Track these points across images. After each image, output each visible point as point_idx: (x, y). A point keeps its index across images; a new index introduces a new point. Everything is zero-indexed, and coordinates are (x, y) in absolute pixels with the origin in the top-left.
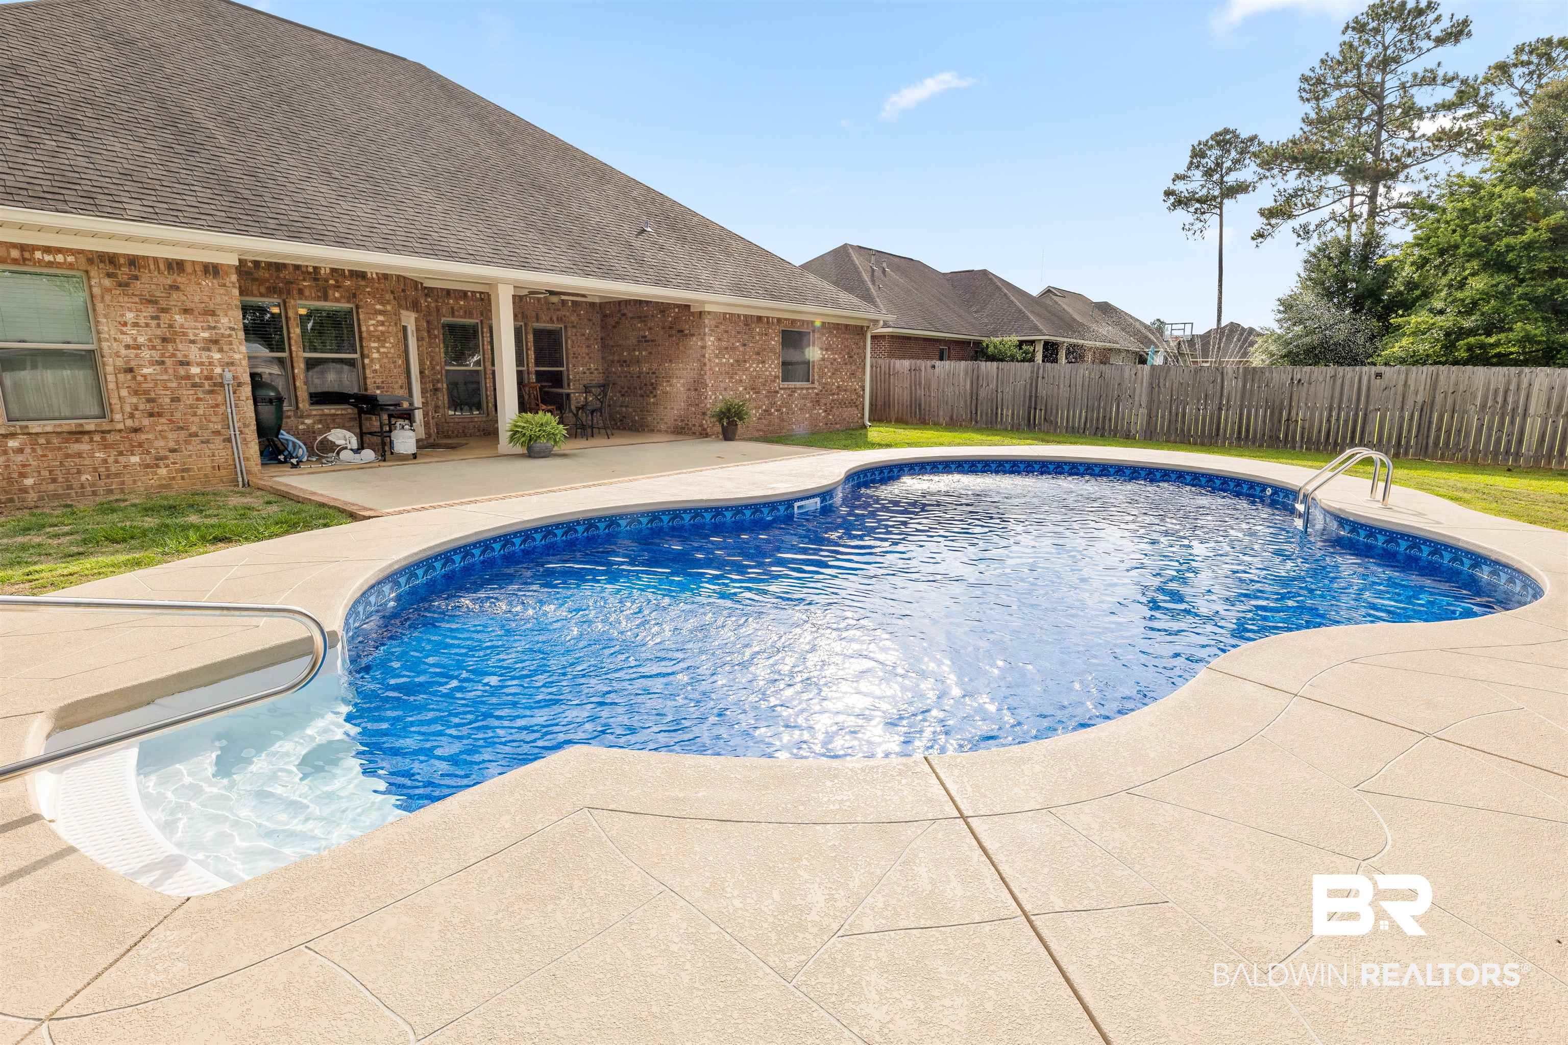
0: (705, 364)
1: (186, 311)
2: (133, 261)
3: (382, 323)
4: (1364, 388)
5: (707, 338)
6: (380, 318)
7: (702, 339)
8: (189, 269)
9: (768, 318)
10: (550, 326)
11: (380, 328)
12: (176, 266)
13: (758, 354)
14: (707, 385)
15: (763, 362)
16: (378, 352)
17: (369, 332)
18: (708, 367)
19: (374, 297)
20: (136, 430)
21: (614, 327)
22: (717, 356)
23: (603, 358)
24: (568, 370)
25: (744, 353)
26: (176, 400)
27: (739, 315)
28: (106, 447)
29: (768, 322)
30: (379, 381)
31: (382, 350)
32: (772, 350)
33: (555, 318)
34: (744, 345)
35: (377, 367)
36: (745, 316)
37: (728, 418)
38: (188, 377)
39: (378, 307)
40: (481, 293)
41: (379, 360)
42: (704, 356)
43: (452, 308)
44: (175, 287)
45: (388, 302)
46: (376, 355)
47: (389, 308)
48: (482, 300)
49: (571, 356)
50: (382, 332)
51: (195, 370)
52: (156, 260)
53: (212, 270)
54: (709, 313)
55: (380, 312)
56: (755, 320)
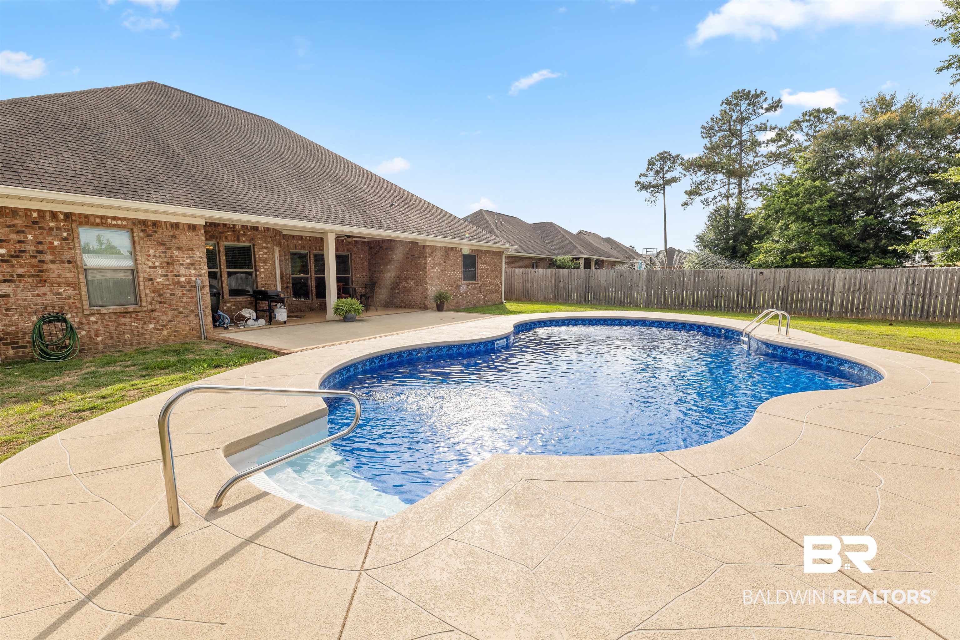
0: (426, 272)
1: (179, 249)
2: (155, 224)
3: (266, 253)
4: (754, 280)
5: (427, 259)
6: (265, 251)
7: (425, 259)
8: (181, 227)
9: (456, 248)
10: (343, 254)
11: (265, 256)
12: (176, 226)
13: (452, 266)
14: (427, 283)
15: (454, 271)
16: (264, 268)
17: (259, 257)
18: (428, 273)
19: (262, 240)
20: (153, 311)
21: (376, 254)
22: (432, 268)
23: (369, 270)
24: (352, 276)
25: (445, 266)
26: (172, 295)
27: (442, 247)
28: (138, 320)
29: (456, 250)
30: (264, 283)
31: (265, 267)
32: (458, 264)
33: (346, 249)
34: (445, 262)
35: (263, 276)
36: (445, 247)
37: (440, 300)
38: (179, 283)
39: (264, 245)
40: (310, 237)
41: (264, 272)
42: (426, 268)
43: (295, 245)
44: (174, 237)
45: (269, 242)
46: (262, 270)
47: (269, 245)
48: (310, 240)
49: (353, 269)
50: (266, 258)
51: (182, 279)
52: (165, 222)
53: (193, 228)
54: (428, 246)
55: (265, 248)
56: (450, 249)
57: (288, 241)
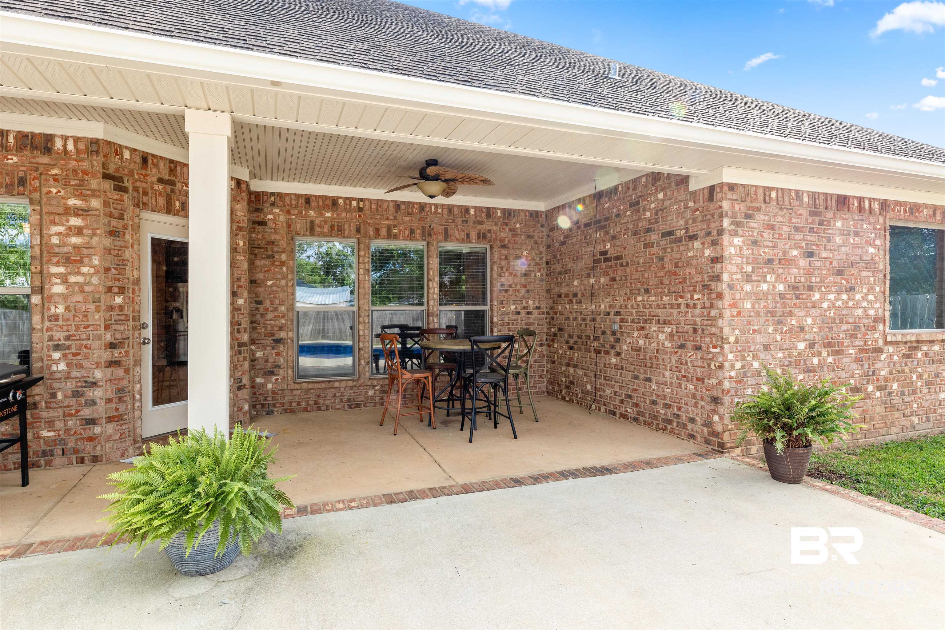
0: (720, 296)
3: (79, 231)
5: (726, 239)
6: (75, 221)
7: (714, 243)
9: (861, 200)
10: (465, 248)
11: (74, 240)
13: (839, 272)
14: (723, 340)
15: (852, 289)
16: (65, 281)
18: (727, 301)
19: (66, 185)
21: (563, 243)
22: (748, 278)
23: (548, 291)
24: (492, 310)
25: (809, 272)
27: (798, 194)
29: (861, 210)
30: (60, 335)
31: (72, 279)
32: (870, 265)
33: (473, 234)
34: (810, 255)
35: (61, 310)
36: (814, 196)
37: (787, 429)
39: (73, 202)
40: (360, 200)
41: (65, 297)
42: (718, 278)
43: (312, 222)
45: (94, 194)
46: (59, 289)
47: (95, 203)
48: (360, 210)
49: (499, 286)
50: (76, 247)
54: (732, 187)
55: (77, 212)
56: (833, 203)
57: (288, 212)
